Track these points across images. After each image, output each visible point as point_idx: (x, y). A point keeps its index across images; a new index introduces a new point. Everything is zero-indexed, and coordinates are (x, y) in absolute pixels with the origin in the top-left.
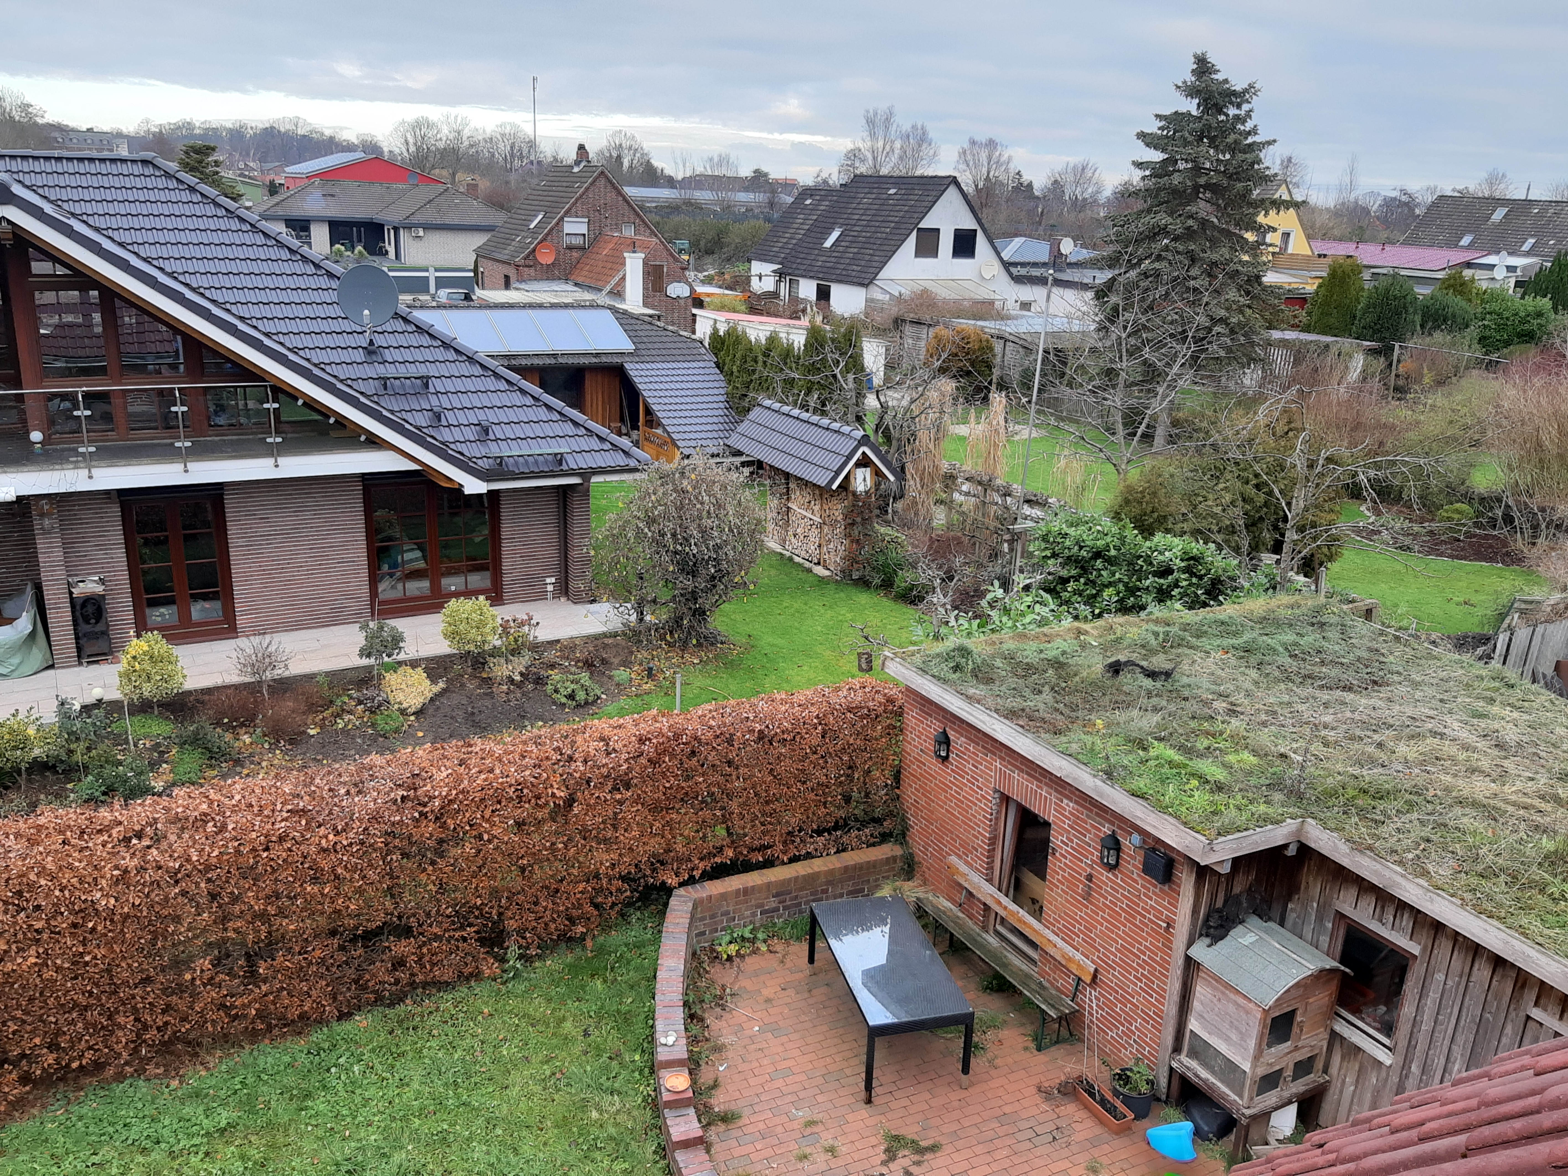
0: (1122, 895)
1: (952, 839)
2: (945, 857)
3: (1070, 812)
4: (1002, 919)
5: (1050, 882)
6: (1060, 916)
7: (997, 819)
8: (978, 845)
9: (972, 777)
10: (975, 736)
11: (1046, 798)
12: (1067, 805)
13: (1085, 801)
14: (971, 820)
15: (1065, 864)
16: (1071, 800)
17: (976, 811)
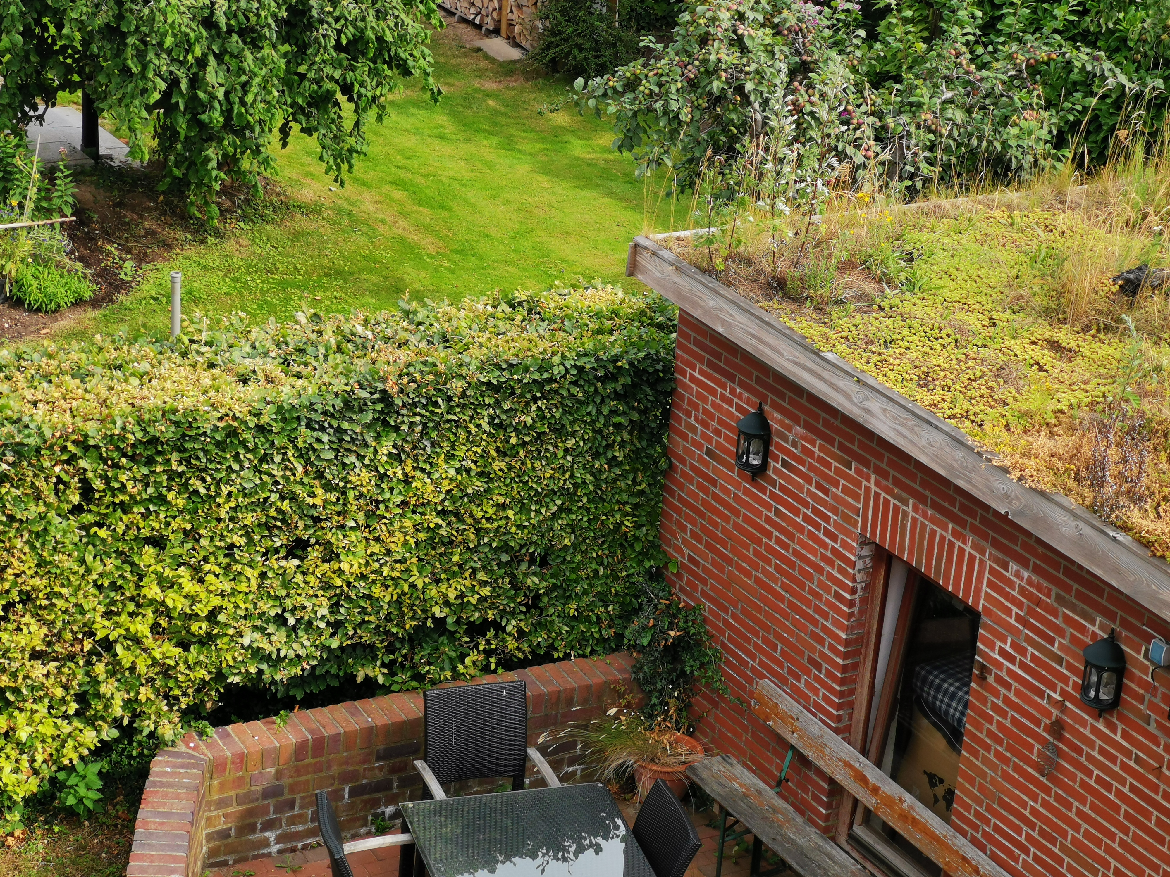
0: (1124, 767)
1: (766, 641)
2: (750, 681)
3: (1022, 591)
4: (868, 812)
5: (974, 737)
6: (989, 809)
7: (864, 601)
8: (822, 655)
9: (815, 511)
10: (826, 423)
11: (972, 558)
12: (1017, 575)
13: (1056, 566)
14: (808, 603)
15: (1007, 700)
16: (1024, 563)
17: (821, 584)
